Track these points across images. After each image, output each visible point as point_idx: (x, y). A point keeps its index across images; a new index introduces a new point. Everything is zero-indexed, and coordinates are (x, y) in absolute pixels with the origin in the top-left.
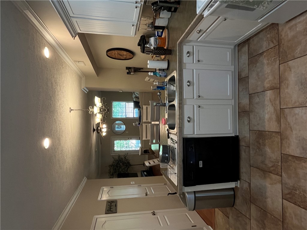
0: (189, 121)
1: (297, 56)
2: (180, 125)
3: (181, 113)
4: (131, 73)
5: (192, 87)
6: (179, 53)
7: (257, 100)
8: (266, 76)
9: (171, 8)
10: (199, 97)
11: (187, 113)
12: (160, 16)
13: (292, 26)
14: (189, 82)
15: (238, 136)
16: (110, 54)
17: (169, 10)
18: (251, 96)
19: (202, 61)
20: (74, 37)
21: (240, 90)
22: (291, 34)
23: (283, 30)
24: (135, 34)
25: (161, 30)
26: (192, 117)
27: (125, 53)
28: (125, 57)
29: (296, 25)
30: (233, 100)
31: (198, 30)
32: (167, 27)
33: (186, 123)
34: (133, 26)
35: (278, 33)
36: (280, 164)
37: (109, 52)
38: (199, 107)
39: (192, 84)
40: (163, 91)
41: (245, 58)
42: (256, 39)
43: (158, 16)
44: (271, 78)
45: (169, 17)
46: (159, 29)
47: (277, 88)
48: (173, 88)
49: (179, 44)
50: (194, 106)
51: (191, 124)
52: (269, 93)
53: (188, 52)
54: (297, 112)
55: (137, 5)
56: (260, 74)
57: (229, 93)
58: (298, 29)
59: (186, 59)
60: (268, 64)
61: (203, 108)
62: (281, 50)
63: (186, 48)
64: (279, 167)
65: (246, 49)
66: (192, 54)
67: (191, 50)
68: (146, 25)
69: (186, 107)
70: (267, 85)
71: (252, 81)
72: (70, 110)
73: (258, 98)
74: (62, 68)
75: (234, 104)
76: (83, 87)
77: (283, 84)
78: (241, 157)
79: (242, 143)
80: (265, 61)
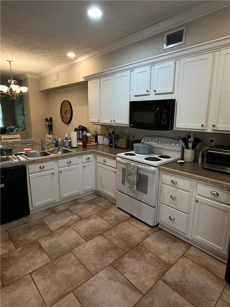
0: (40, 167)
1: (104, 218)
2: (37, 161)
3: (47, 159)
4: (47, 122)
5: (67, 165)
6: (88, 152)
7: (67, 213)
8: (85, 211)
9: (112, 143)
10: (61, 172)
11: (47, 165)
12: (104, 138)
13: (117, 210)
14: (70, 162)
15: (30, 214)
16: (66, 103)
17: (111, 142)
18: (67, 210)
19: (84, 169)
20: (85, 78)
21: (68, 203)
22: (113, 212)
23: (113, 208)
24: (91, 122)
25: (94, 141)
26: (45, 169)
27: (69, 116)
28: (65, 116)
29: (118, 211)
30: (59, 200)
31: (105, 160)
32: (98, 144)
33: (38, 165)
34: (98, 120)
35: (111, 207)
36: (27, 243)
37: (67, 103)
38: (53, 174)
39: (69, 165)
40: (54, 146)
41: (90, 198)
42: (103, 199)
43: (104, 137)
44: (86, 213)
45: (105, 144)
46: (95, 139)
47: (81, 218)
48: (60, 153)
49: (93, 151)
50: (53, 169)
51: (39, 170)
52: (76, 217)
53: (89, 158)
54: (73, 232)
55: (113, 121)
56: (85, 208)
57: (65, 195)
58: (116, 213)
59: (85, 157)
60: (93, 209)
61: (52, 177)
62: (103, 211)
63: (91, 156)
64: (23, 244)
65: (95, 197)
66: (88, 161)
67: (90, 160)
68: (97, 130)
69: (52, 163)
70: (80, 214)
71: (78, 206)
72: (10, 61)
73: (68, 213)
74: (54, 62)
75: (57, 201)
76: (27, 75)
77: (85, 220)
78: (10, 223)
79: (25, 219)
80: (93, 208)
